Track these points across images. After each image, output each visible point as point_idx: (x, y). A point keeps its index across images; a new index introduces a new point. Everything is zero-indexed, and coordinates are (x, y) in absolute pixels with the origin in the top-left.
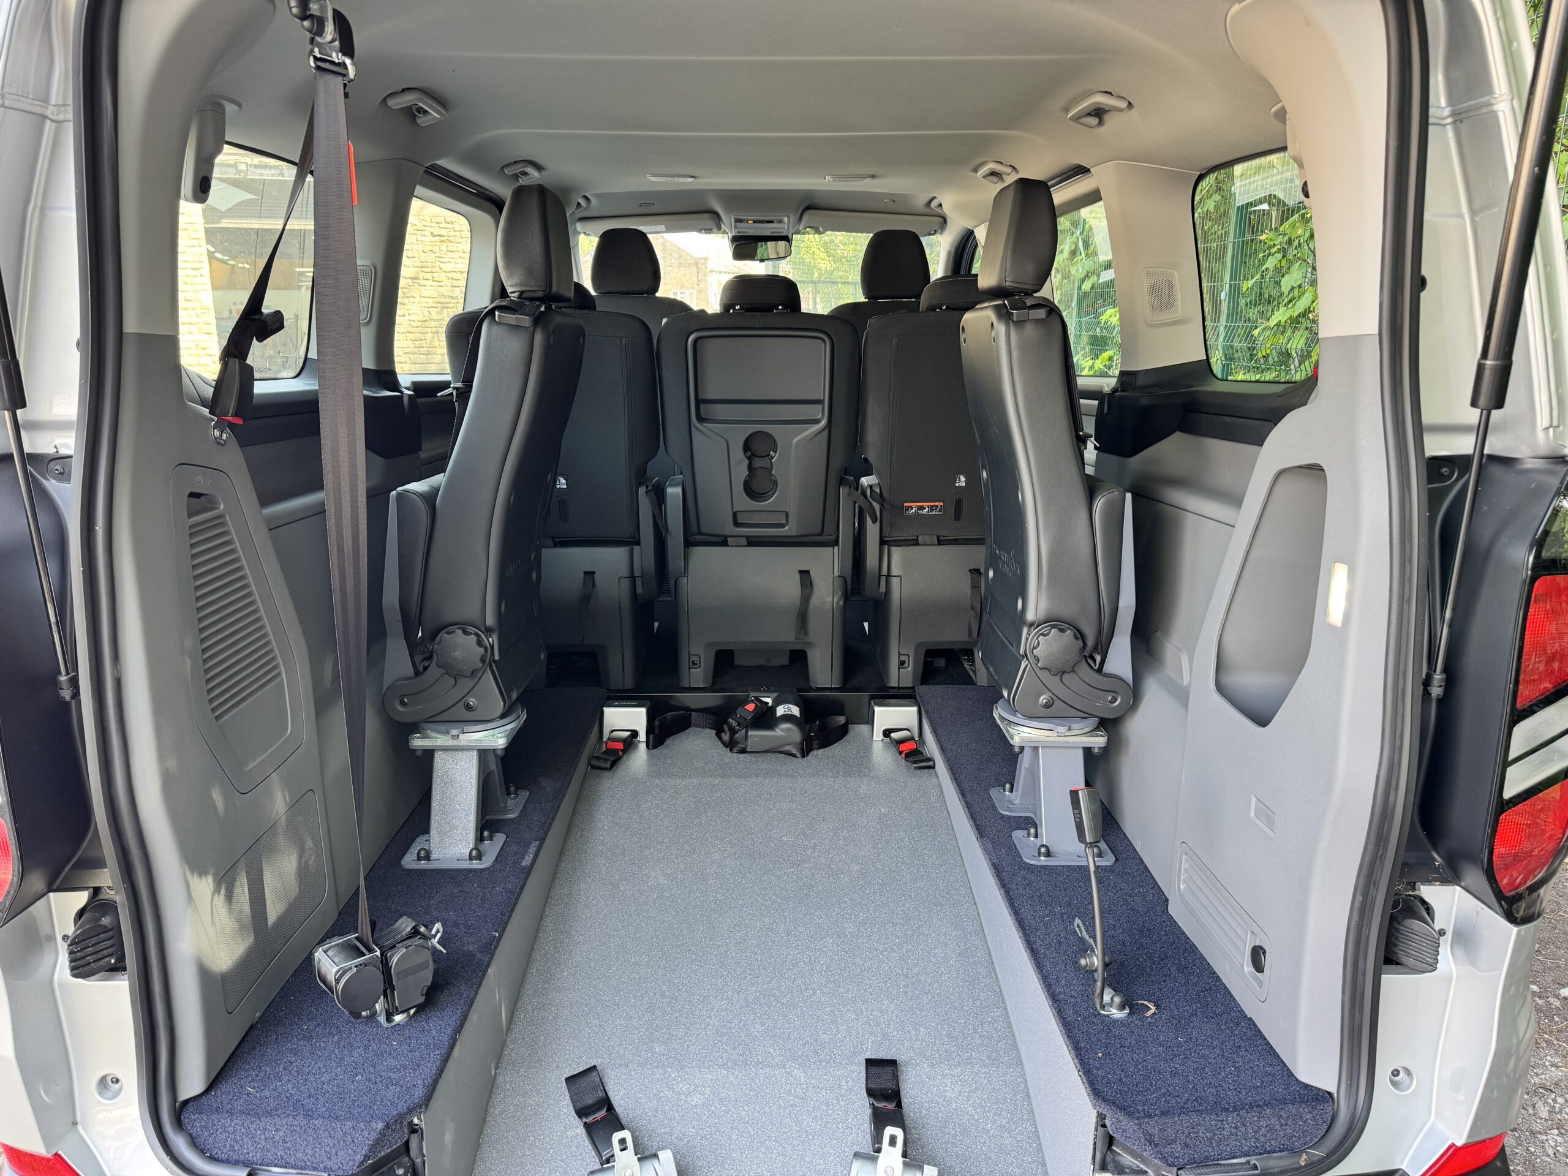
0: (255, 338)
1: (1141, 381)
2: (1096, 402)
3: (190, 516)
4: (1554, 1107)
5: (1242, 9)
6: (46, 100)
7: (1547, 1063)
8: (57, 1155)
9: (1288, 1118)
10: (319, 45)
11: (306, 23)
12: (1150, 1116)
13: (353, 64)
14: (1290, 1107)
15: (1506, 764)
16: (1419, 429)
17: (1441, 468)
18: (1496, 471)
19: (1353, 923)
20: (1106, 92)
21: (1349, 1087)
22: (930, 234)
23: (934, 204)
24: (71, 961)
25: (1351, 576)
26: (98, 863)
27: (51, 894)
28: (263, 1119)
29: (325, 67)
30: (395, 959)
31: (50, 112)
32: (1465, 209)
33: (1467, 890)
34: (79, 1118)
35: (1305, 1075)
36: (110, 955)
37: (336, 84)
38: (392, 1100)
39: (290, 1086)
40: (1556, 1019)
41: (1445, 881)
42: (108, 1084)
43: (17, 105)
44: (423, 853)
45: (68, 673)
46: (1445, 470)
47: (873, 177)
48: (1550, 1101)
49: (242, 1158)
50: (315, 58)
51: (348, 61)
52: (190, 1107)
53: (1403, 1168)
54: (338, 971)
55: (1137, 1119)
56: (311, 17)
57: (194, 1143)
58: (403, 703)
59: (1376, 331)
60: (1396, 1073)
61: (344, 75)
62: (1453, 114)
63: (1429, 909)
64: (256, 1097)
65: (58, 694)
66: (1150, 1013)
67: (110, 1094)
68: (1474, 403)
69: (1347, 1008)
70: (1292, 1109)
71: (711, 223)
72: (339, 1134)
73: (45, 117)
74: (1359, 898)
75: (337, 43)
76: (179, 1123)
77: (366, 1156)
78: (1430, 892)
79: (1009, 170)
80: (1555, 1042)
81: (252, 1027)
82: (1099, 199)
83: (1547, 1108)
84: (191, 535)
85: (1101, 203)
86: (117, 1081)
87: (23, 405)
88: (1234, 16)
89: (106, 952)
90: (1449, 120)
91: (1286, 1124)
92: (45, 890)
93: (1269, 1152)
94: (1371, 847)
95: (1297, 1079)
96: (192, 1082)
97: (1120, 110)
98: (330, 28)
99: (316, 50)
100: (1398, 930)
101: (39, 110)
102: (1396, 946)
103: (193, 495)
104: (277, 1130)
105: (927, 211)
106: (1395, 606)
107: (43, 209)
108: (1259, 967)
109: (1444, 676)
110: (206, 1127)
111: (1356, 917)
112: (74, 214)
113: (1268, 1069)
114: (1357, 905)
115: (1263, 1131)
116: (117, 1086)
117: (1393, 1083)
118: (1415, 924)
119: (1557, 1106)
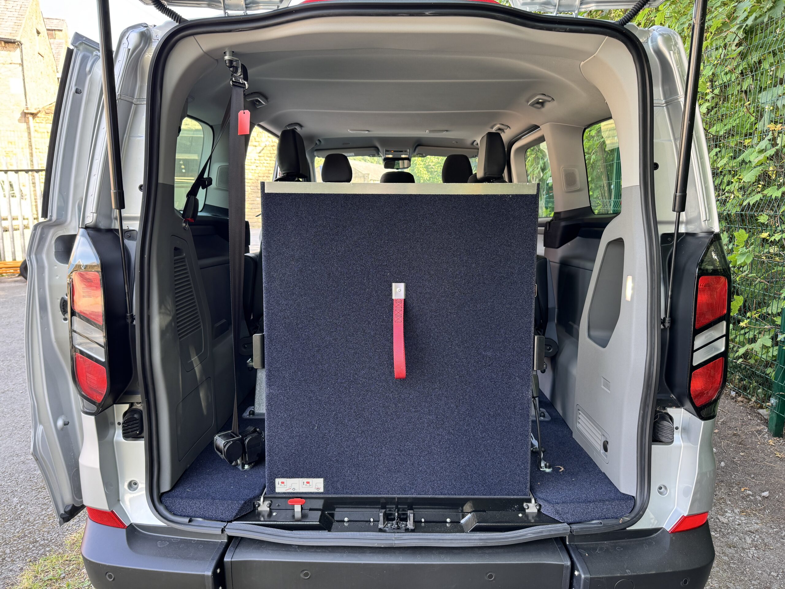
0: (201, 187)
1: (562, 216)
2: (544, 228)
3: (175, 256)
4: (754, 539)
5: (584, 63)
6: (133, 97)
7: (753, 522)
8: (112, 511)
9: (615, 505)
10: (235, 77)
11: (231, 69)
12: (558, 503)
13: (248, 83)
14: (617, 501)
15: (693, 351)
16: (656, 223)
17: (668, 238)
18: (689, 239)
19: (640, 423)
20: (543, 94)
21: (641, 493)
22: (473, 157)
23: (475, 143)
24: (123, 430)
25: (634, 280)
26: (134, 393)
27: (115, 405)
28: (195, 500)
29: (237, 84)
30: (247, 441)
31: (134, 101)
32: (672, 138)
33: (686, 410)
34: (120, 499)
35: (624, 489)
36: (137, 430)
37: (241, 91)
38: (248, 494)
39: (204, 489)
40: (759, 505)
41: (678, 407)
42: (132, 485)
43: (125, 98)
44: (251, 412)
45: (130, 313)
46: (669, 239)
47: (447, 131)
48: (752, 537)
49: (186, 514)
50: (233, 81)
51: (246, 83)
52: (165, 496)
53: (664, 527)
54: (225, 443)
55: (553, 504)
56: (234, 66)
57: (167, 508)
58: (245, 348)
59: (639, 184)
60: (660, 488)
61: (244, 88)
62: (666, 102)
63: (671, 418)
64: (191, 493)
65: (126, 321)
66: (561, 470)
67: (132, 489)
68: (674, 210)
69: (639, 459)
70: (617, 502)
71: (375, 152)
72: (226, 505)
73: (132, 103)
74: (642, 412)
75: (242, 76)
76: (161, 501)
77: (237, 514)
78: (672, 411)
79: (506, 127)
80: (758, 514)
81: (186, 471)
82: (544, 140)
83: (751, 539)
84: (175, 264)
85: (545, 143)
86: (136, 484)
87: (124, 207)
88: (582, 66)
89: (135, 428)
90: (664, 105)
91: (614, 508)
92: (112, 403)
93: (607, 518)
94: (645, 390)
95: (620, 492)
96: (166, 486)
97: (549, 101)
98: (240, 70)
99: (234, 78)
100: (658, 427)
101: (131, 100)
102: (658, 433)
103: (176, 249)
104: (201, 504)
105: (472, 147)
106: (649, 291)
107: (129, 136)
108: (606, 449)
109: (670, 318)
110: (172, 503)
111: (641, 420)
112: (144, 138)
113: (608, 489)
114: (641, 415)
115: (605, 510)
116: (136, 486)
117: (660, 493)
118: (665, 423)
119: (756, 539)
